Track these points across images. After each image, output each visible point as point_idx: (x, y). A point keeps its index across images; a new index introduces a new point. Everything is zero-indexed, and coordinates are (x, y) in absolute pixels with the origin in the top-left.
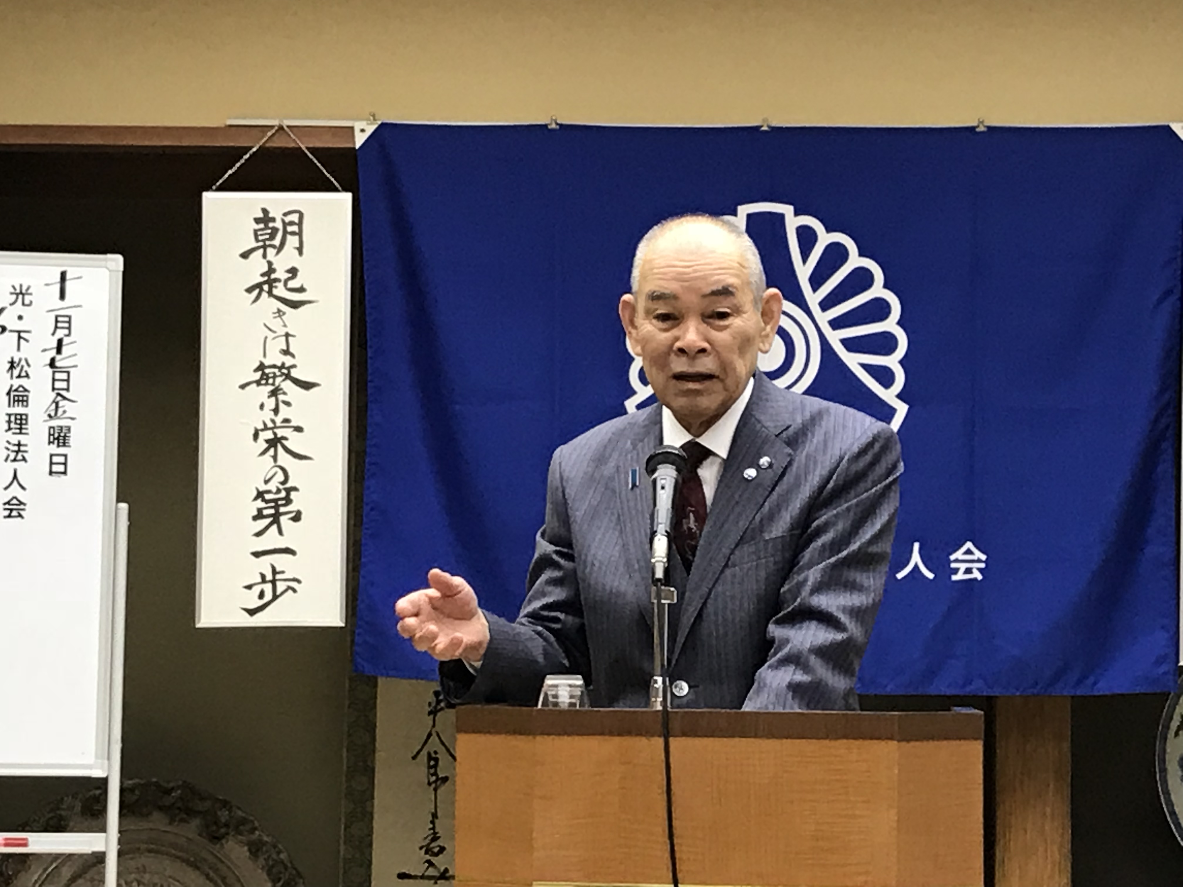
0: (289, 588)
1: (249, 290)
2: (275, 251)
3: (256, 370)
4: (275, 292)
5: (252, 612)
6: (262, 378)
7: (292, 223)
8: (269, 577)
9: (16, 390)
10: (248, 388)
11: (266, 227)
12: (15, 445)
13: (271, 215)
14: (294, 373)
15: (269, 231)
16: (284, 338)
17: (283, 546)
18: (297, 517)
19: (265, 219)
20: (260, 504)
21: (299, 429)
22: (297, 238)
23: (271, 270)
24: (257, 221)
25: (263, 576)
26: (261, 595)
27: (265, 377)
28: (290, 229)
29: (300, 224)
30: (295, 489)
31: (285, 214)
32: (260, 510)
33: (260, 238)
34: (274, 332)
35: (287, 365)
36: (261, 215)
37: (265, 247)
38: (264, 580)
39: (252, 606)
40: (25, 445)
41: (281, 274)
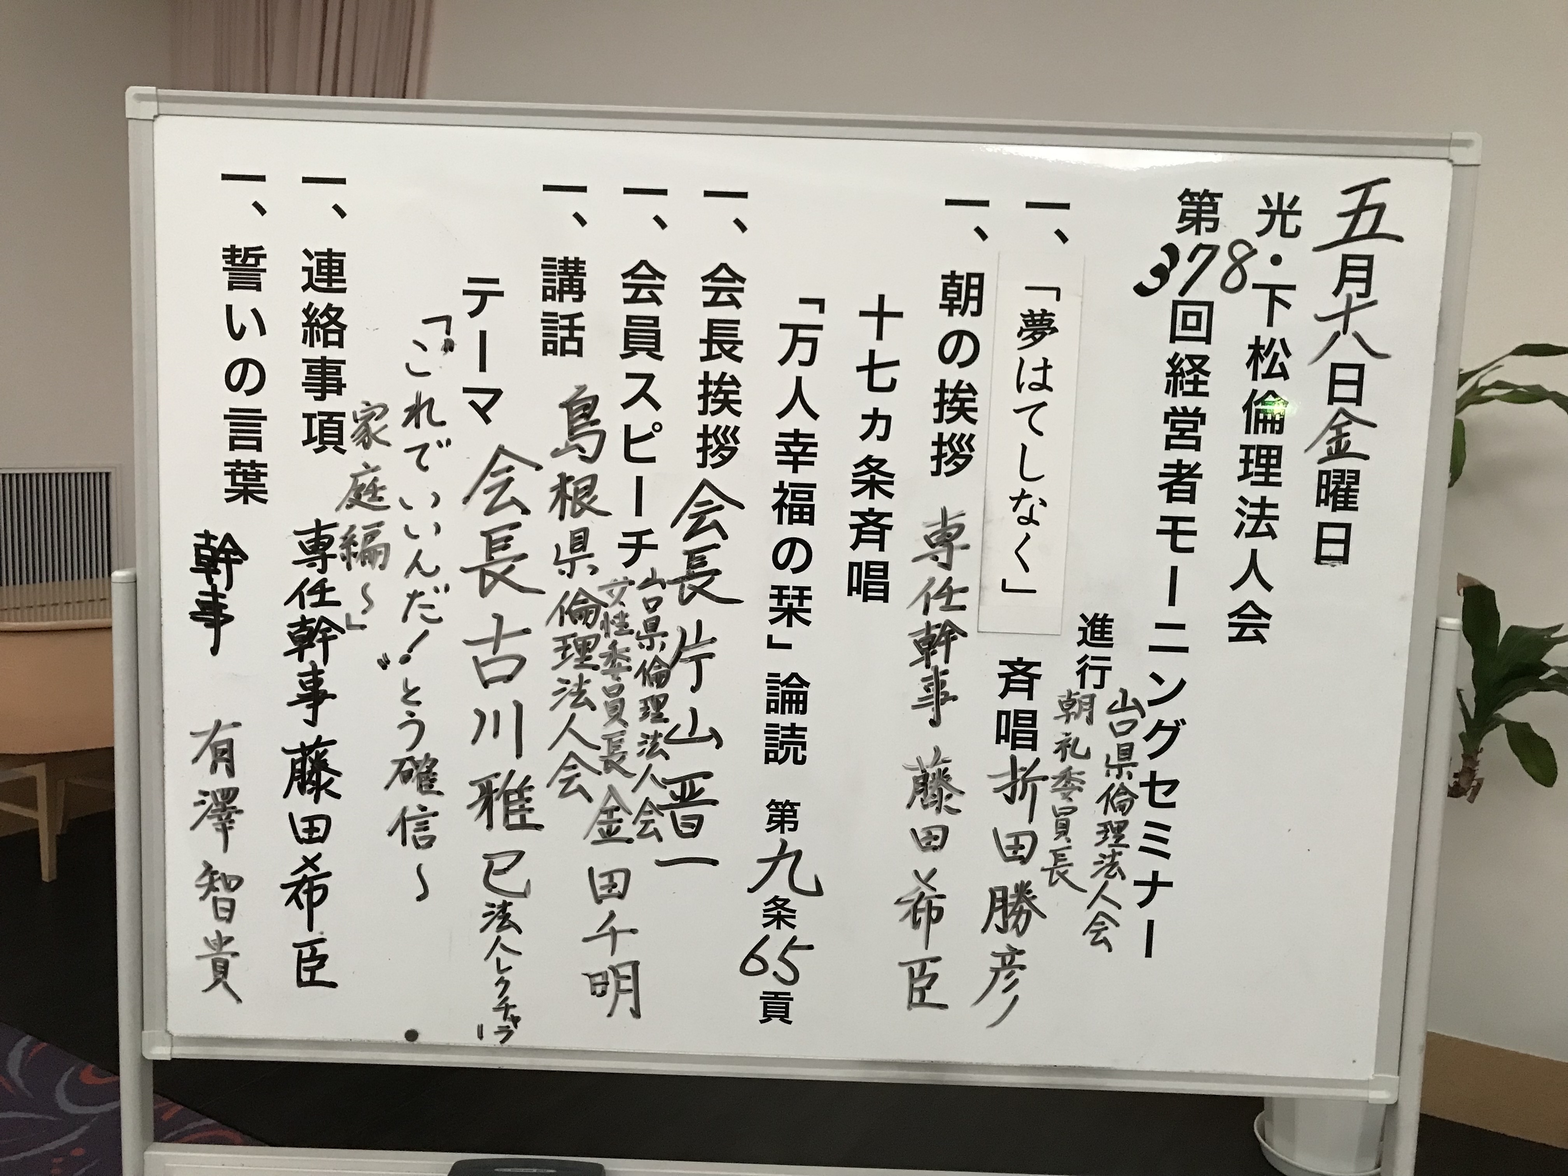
9: (1263, 401)
12: (1253, 505)
40: (1275, 506)
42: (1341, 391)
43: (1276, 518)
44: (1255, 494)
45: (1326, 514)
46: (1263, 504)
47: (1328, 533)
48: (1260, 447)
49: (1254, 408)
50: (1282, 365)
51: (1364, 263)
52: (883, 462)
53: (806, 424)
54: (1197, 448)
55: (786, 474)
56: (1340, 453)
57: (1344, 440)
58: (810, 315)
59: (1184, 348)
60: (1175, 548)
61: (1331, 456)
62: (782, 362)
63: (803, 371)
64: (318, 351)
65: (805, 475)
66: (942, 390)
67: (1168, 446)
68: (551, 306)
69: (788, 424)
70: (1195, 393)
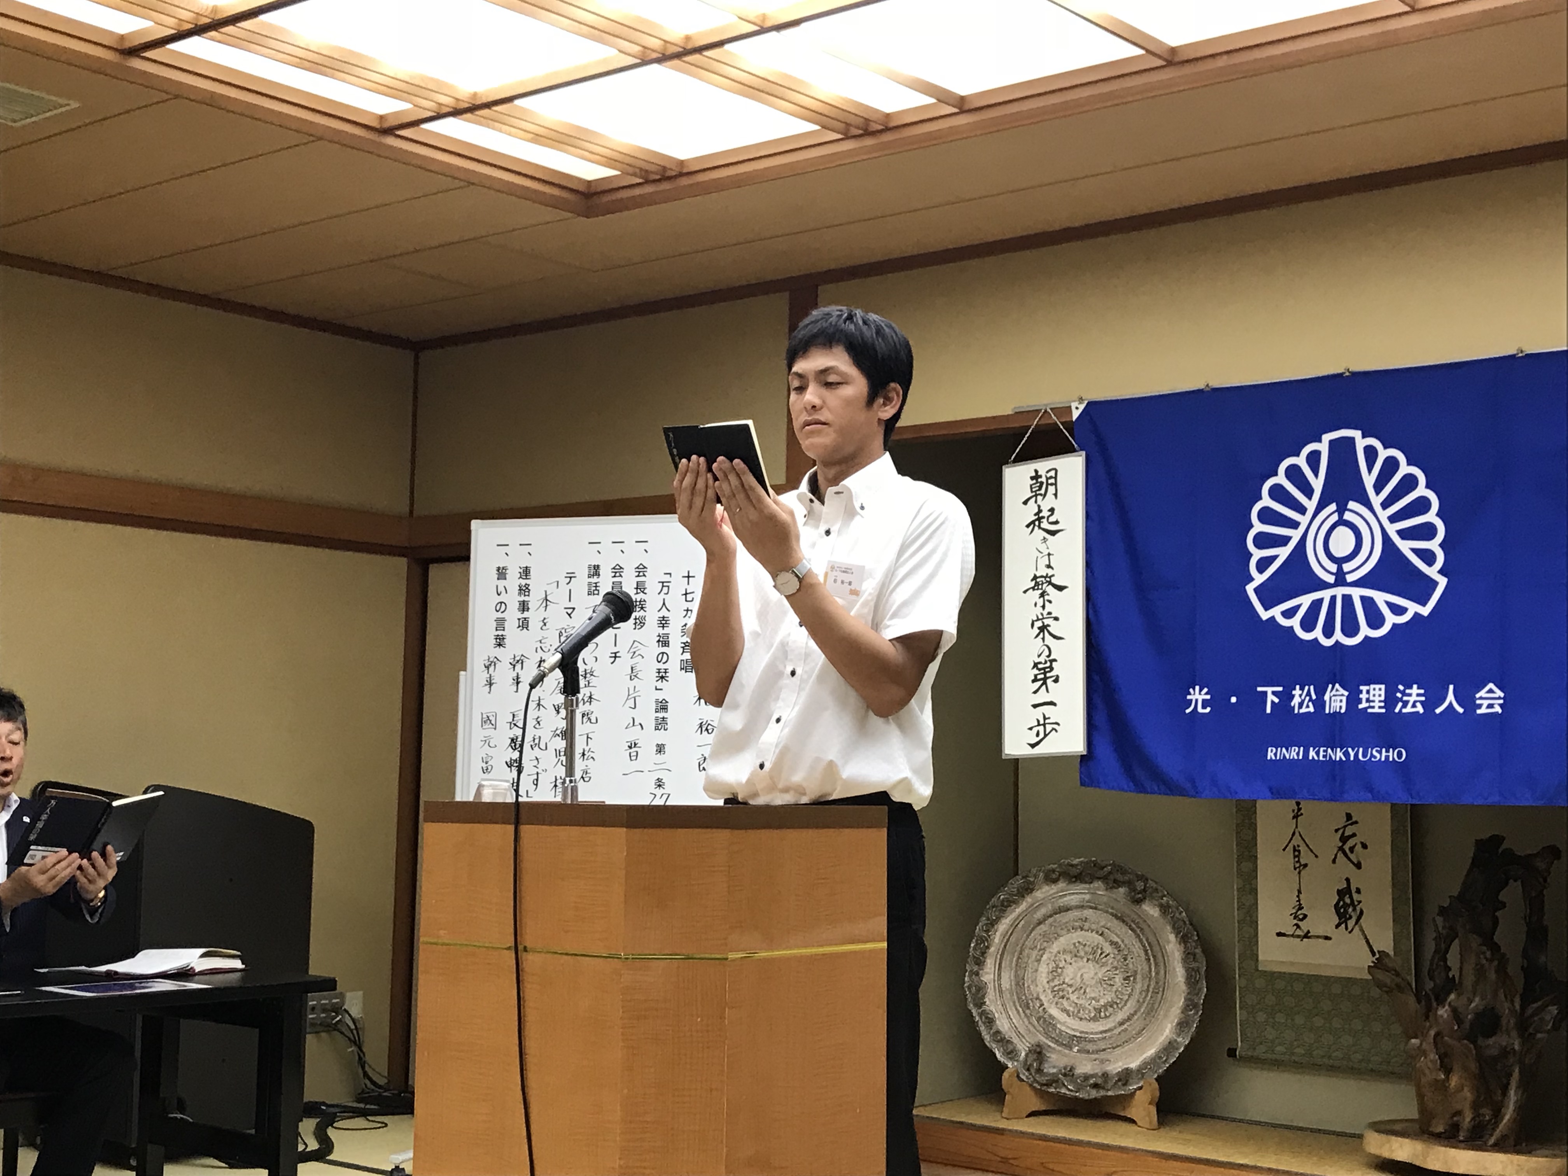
0: (1053, 729)
1: (1028, 526)
2: (1042, 497)
3: (1032, 580)
4: (1042, 525)
5: (1033, 746)
6: (1035, 586)
7: (1051, 477)
8: (1042, 722)
10: (1028, 593)
11: (1037, 482)
13: (1039, 474)
14: (1054, 580)
15: (1038, 484)
16: (1047, 557)
17: (1049, 700)
18: (1056, 680)
19: (1036, 477)
20: (1036, 671)
21: (1056, 619)
22: (1054, 486)
23: (1040, 511)
24: (1032, 478)
25: (1038, 721)
26: (1038, 735)
27: (1037, 584)
28: (1050, 481)
29: (1056, 478)
30: (1055, 660)
31: (1047, 472)
32: (1036, 676)
33: (1034, 490)
34: (1042, 553)
35: (1049, 575)
36: (1033, 474)
37: (1036, 496)
38: (1039, 724)
39: (1033, 742)
41: (1045, 513)
53: (666, 614)
55: (661, 631)
62: (659, 594)
63: (665, 596)
64: (522, 598)
65: (666, 631)
68: (591, 580)
69: (661, 614)
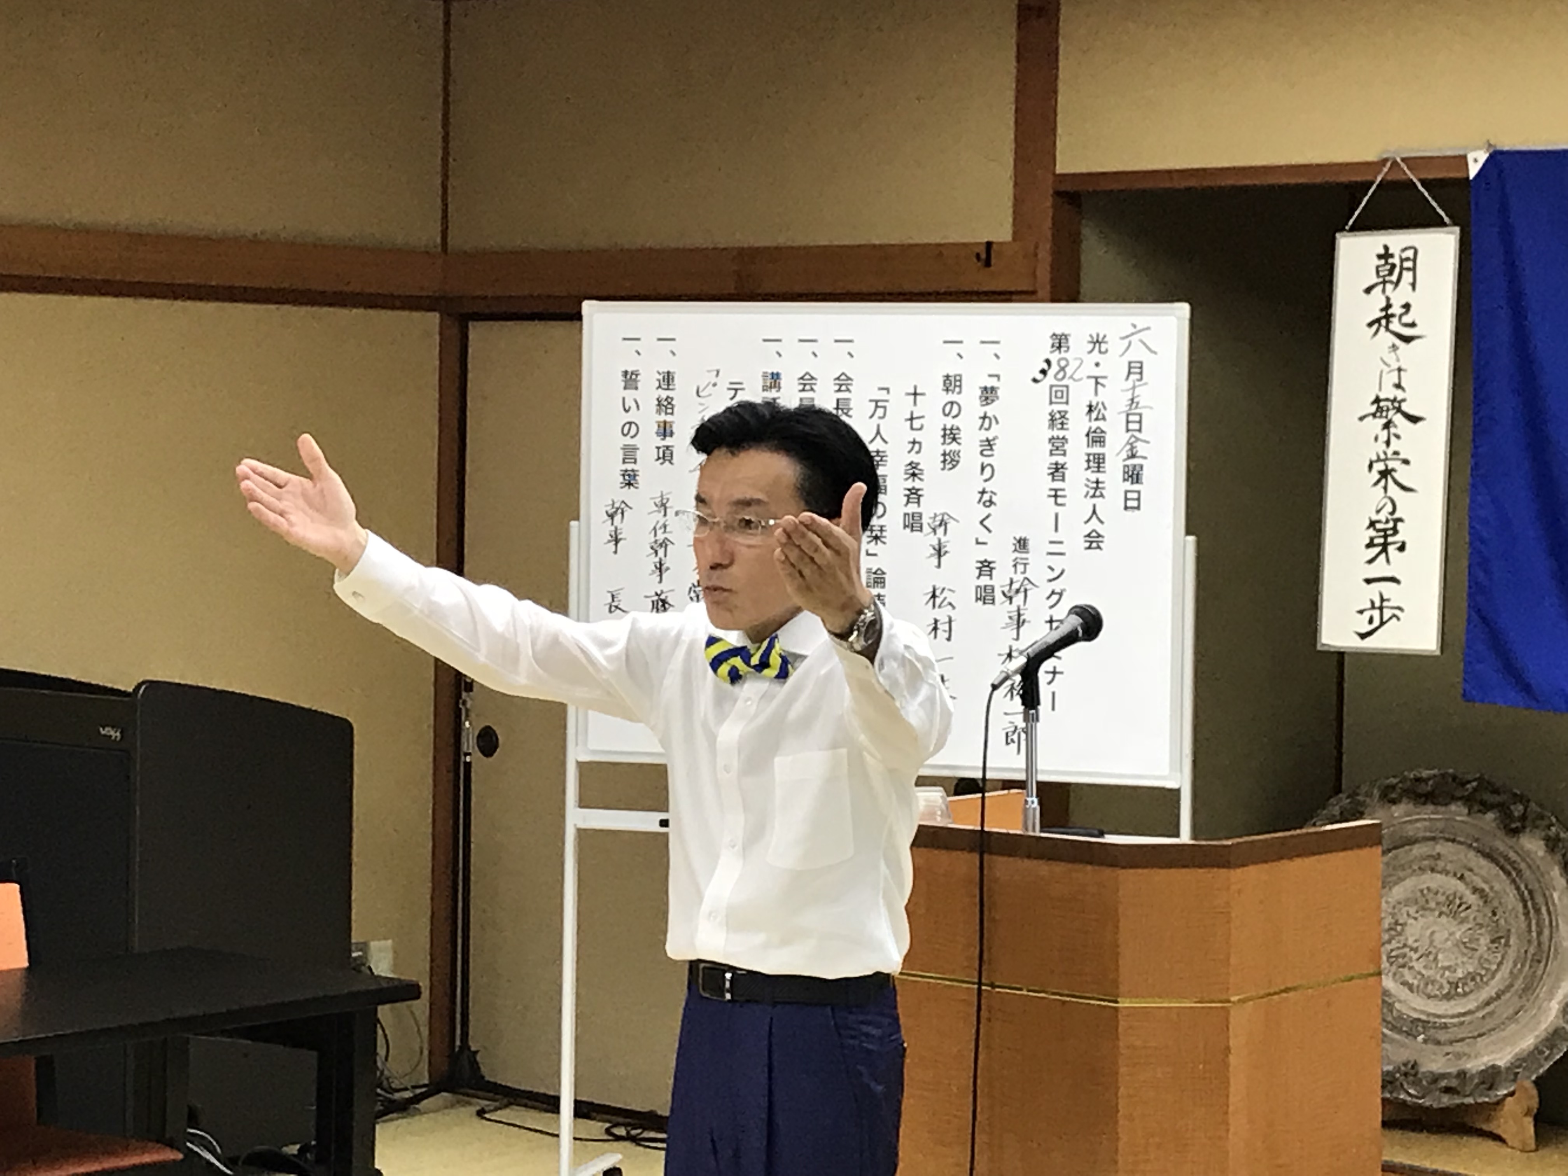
0: (1394, 616)
1: (1369, 326)
2: (1391, 287)
3: (1372, 404)
4: (1391, 327)
5: (1363, 636)
6: (1377, 411)
7: (1408, 259)
8: (1377, 604)
9: (1095, 432)
10: (1364, 421)
11: (1386, 263)
12: (1093, 482)
13: (1389, 252)
14: (1405, 407)
15: (1388, 267)
16: (1396, 373)
17: (1390, 575)
18: (1402, 548)
19: (1385, 255)
20: (1372, 533)
21: (1406, 462)
22: (1411, 274)
23: (1388, 306)
24: (1379, 256)
25: (1373, 603)
26: (1371, 621)
27: (1380, 410)
28: (1406, 264)
29: (1414, 260)
30: (1401, 520)
31: (1402, 250)
32: (1372, 539)
33: (1381, 274)
34: (1388, 366)
35: (1399, 398)
36: (1381, 251)
37: (1384, 282)
38: (1373, 607)
39: (1363, 630)
40: (1103, 482)
41: (1396, 310)
42: (1131, 426)
43: (1103, 488)
44: (1094, 477)
45: (1128, 486)
46: (1097, 482)
47: (1129, 495)
48: (1094, 455)
49: (1091, 435)
50: (1103, 415)
51: (1139, 365)
52: (918, 464)
53: (881, 446)
54: (1064, 454)
56: (1133, 456)
57: (1134, 451)
58: (883, 395)
59: (1056, 408)
60: (1056, 503)
61: (1129, 458)
62: (871, 417)
63: (881, 422)
64: (663, 417)
66: (945, 429)
67: (1051, 454)
70: (1062, 428)
